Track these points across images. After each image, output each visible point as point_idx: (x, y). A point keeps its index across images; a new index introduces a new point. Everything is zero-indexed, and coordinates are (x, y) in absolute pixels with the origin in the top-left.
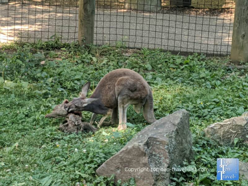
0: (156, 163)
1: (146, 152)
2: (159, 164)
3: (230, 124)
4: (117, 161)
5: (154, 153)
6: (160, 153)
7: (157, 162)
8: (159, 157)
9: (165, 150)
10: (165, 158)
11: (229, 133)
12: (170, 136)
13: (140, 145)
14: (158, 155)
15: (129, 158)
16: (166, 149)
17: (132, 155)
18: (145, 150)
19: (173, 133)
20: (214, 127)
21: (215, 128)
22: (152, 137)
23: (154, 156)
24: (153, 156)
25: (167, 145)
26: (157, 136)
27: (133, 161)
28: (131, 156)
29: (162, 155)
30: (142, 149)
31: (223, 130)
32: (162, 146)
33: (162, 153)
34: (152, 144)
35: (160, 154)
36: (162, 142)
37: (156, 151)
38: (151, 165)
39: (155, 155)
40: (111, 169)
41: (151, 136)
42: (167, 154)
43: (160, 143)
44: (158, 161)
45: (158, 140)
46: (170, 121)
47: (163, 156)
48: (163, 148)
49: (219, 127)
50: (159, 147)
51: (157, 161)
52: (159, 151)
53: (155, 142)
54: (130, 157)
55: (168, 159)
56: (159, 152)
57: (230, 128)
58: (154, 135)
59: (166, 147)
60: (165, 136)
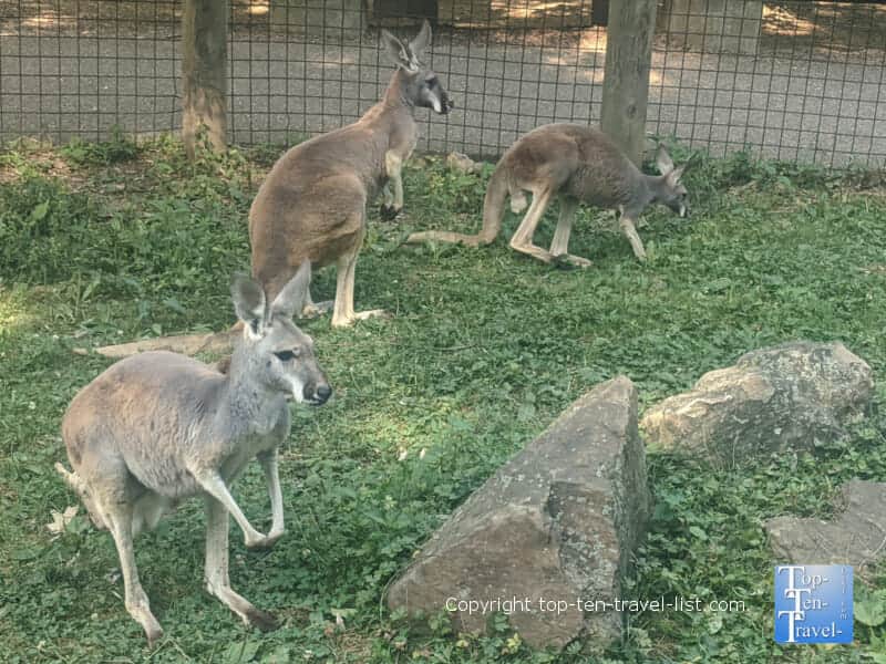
0: (580, 561)
1: (553, 534)
2: (587, 564)
3: (733, 400)
4: (459, 563)
5: (571, 532)
6: (590, 530)
7: (582, 558)
8: (588, 542)
9: (606, 519)
10: (608, 545)
11: (729, 428)
12: (611, 471)
13: (532, 514)
14: (584, 537)
15: (497, 554)
16: (606, 515)
17: (507, 544)
18: (548, 526)
19: (618, 460)
20: (689, 413)
21: (694, 416)
22: (562, 483)
23: (574, 541)
24: (570, 540)
25: (608, 503)
26: (577, 478)
27: (510, 561)
28: (504, 546)
29: (597, 536)
30: (540, 526)
31: (714, 420)
32: (593, 507)
33: (597, 529)
34: (562, 503)
35: (588, 534)
36: (593, 497)
37: (578, 525)
38: (567, 573)
39: (575, 538)
40: (440, 587)
41: (559, 480)
42: (613, 531)
43: (588, 501)
44: (586, 556)
45: (582, 489)
46: (603, 423)
47: (600, 540)
48: (597, 515)
49: (704, 412)
50: (587, 512)
51: (584, 555)
52: (587, 524)
53: (571, 498)
54: (502, 550)
55: (614, 548)
56: (588, 527)
57: (733, 413)
58: (566, 476)
59: (607, 509)
60: (599, 474)
